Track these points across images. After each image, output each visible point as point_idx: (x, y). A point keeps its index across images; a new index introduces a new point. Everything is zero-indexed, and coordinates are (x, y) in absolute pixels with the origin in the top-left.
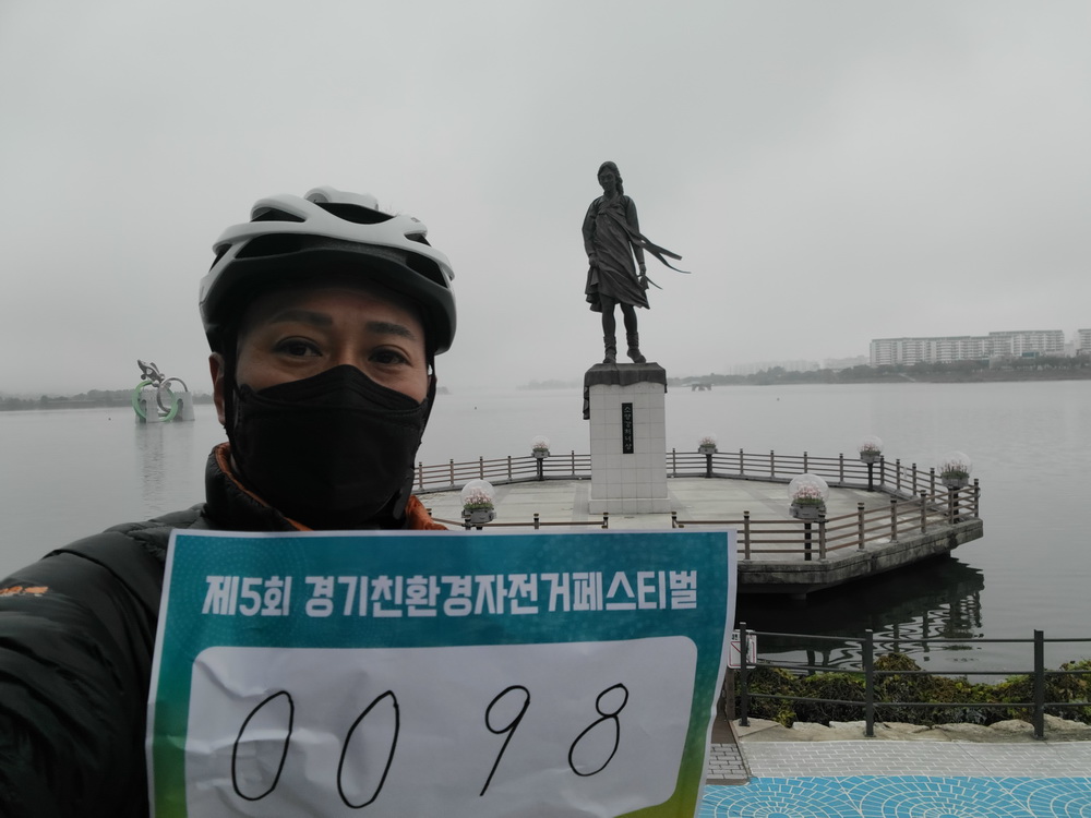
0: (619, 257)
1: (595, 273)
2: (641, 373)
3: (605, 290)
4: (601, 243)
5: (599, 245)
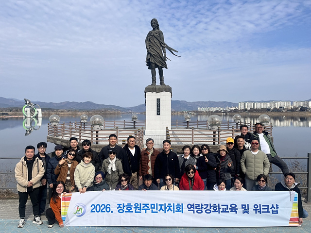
0: (157, 50)
1: (149, 55)
2: (163, 88)
3: (152, 60)
4: (151, 45)
5: (151, 46)
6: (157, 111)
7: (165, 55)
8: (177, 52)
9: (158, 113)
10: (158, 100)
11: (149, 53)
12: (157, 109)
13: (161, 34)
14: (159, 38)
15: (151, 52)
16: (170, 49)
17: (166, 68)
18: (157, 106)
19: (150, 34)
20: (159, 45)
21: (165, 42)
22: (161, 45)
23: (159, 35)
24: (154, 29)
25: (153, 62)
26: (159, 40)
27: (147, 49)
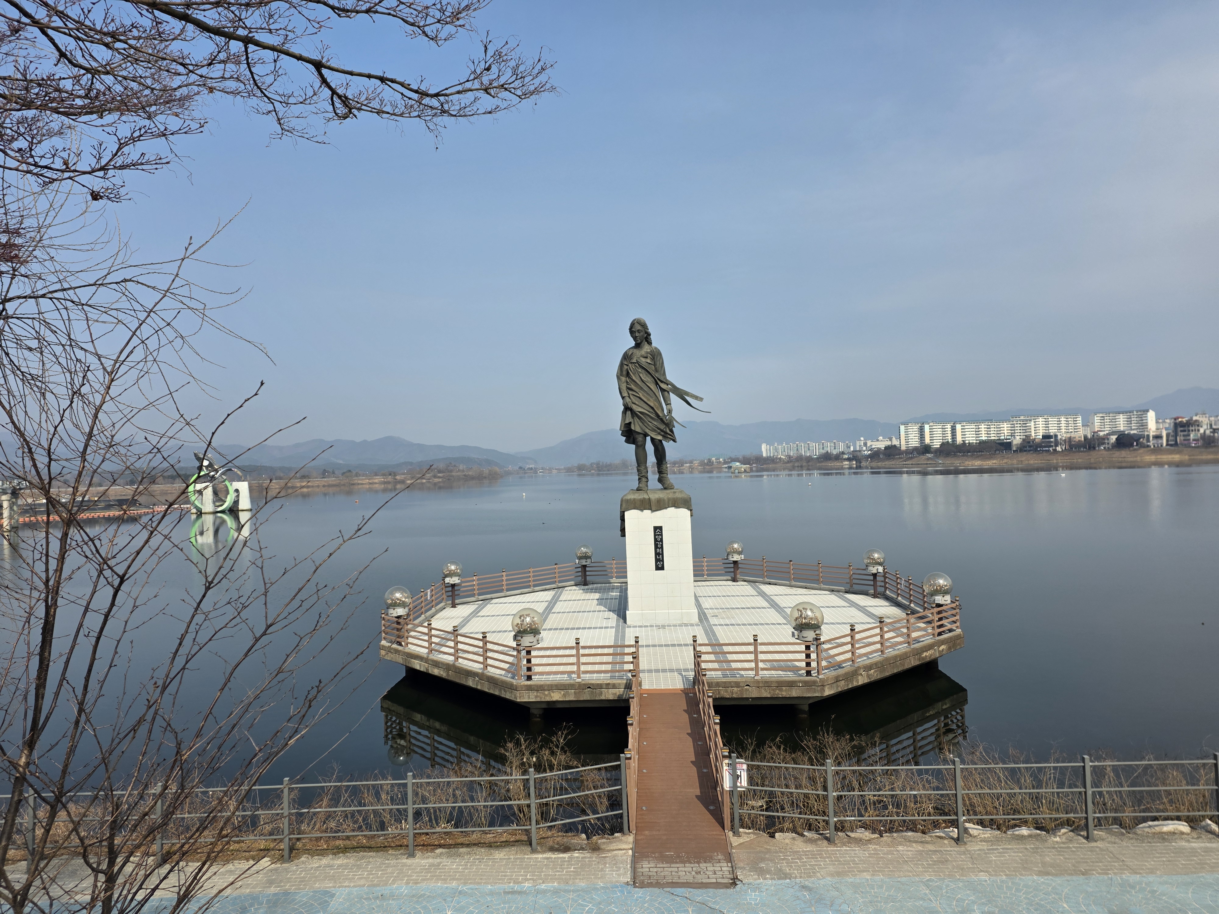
0: (649, 400)
1: (629, 413)
2: (669, 499)
3: (636, 427)
4: (633, 387)
5: (631, 390)
6: (657, 560)
7: (670, 412)
8: (701, 399)
9: (660, 565)
10: (658, 530)
11: (627, 408)
12: (657, 554)
13: (656, 356)
14: (651, 369)
15: (634, 407)
16: (682, 395)
17: (674, 441)
18: (656, 547)
19: (627, 357)
20: (653, 386)
21: (669, 377)
22: (657, 384)
23: (653, 359)
24: (638, 346)
25: (638, 429)
26: (653, 373)
27: (623, 398)
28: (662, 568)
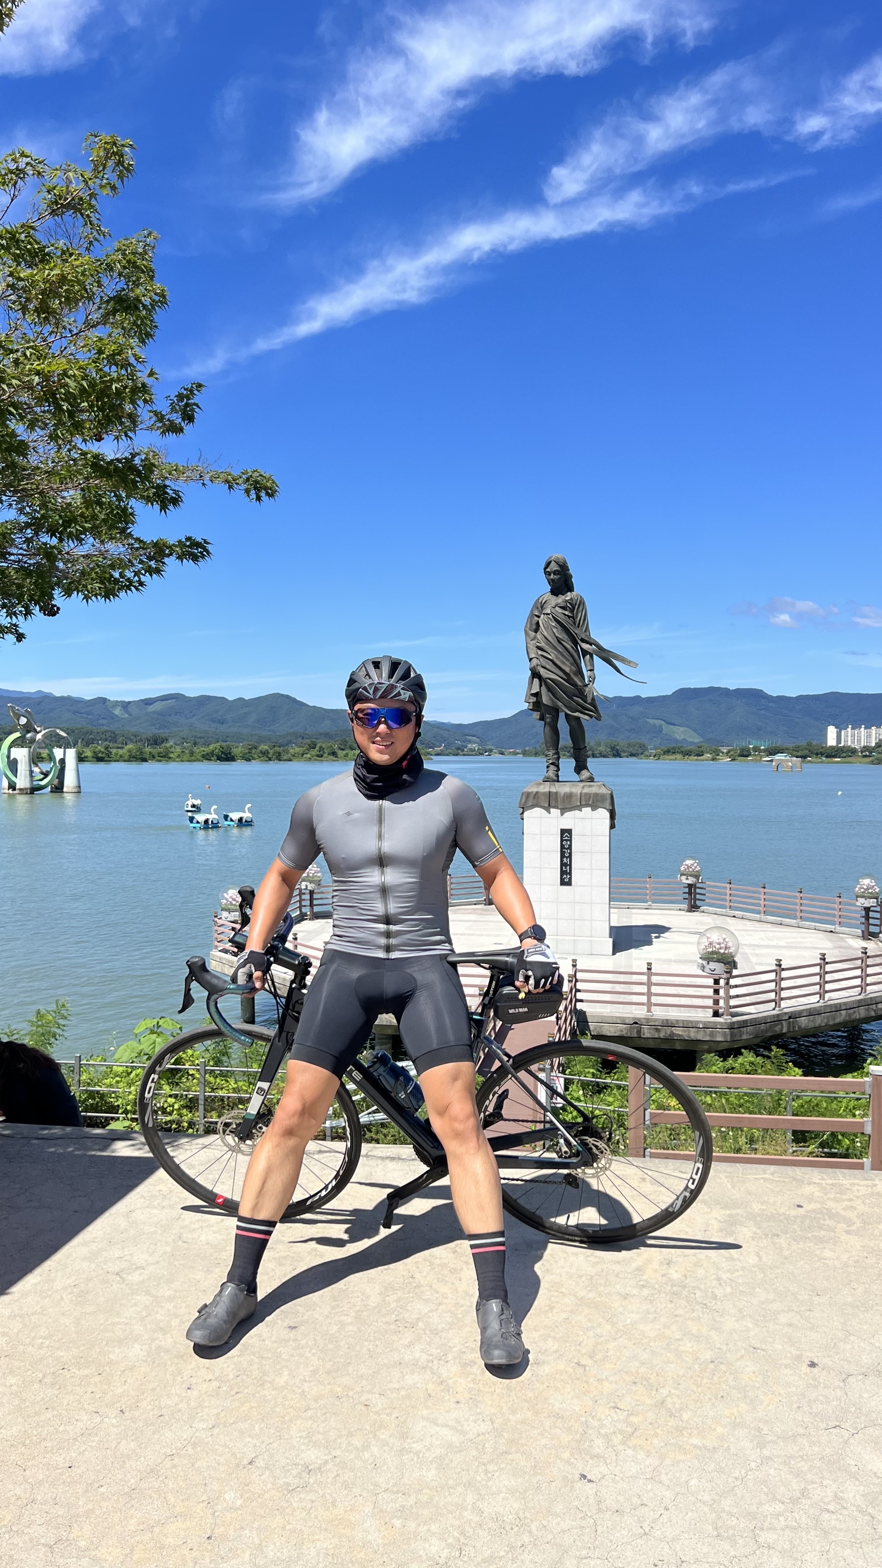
3: (546, 698)
4: (544, 645)
5: (542, 649)
7: (592, 680)
8: (633, 664)
10: (566, 835)
11: (534, 674)
13: (578, 607)
14: (570, 623)
17: (598, 719)
19: (538, 606)
20: (570, 646)
21: (595, 635)
22: (577, 643)
23: (573, 610)
24: (553, 592)
25: (548, 701)
26: (571, 628)
27: (531, 659)
28: (569, 883)
